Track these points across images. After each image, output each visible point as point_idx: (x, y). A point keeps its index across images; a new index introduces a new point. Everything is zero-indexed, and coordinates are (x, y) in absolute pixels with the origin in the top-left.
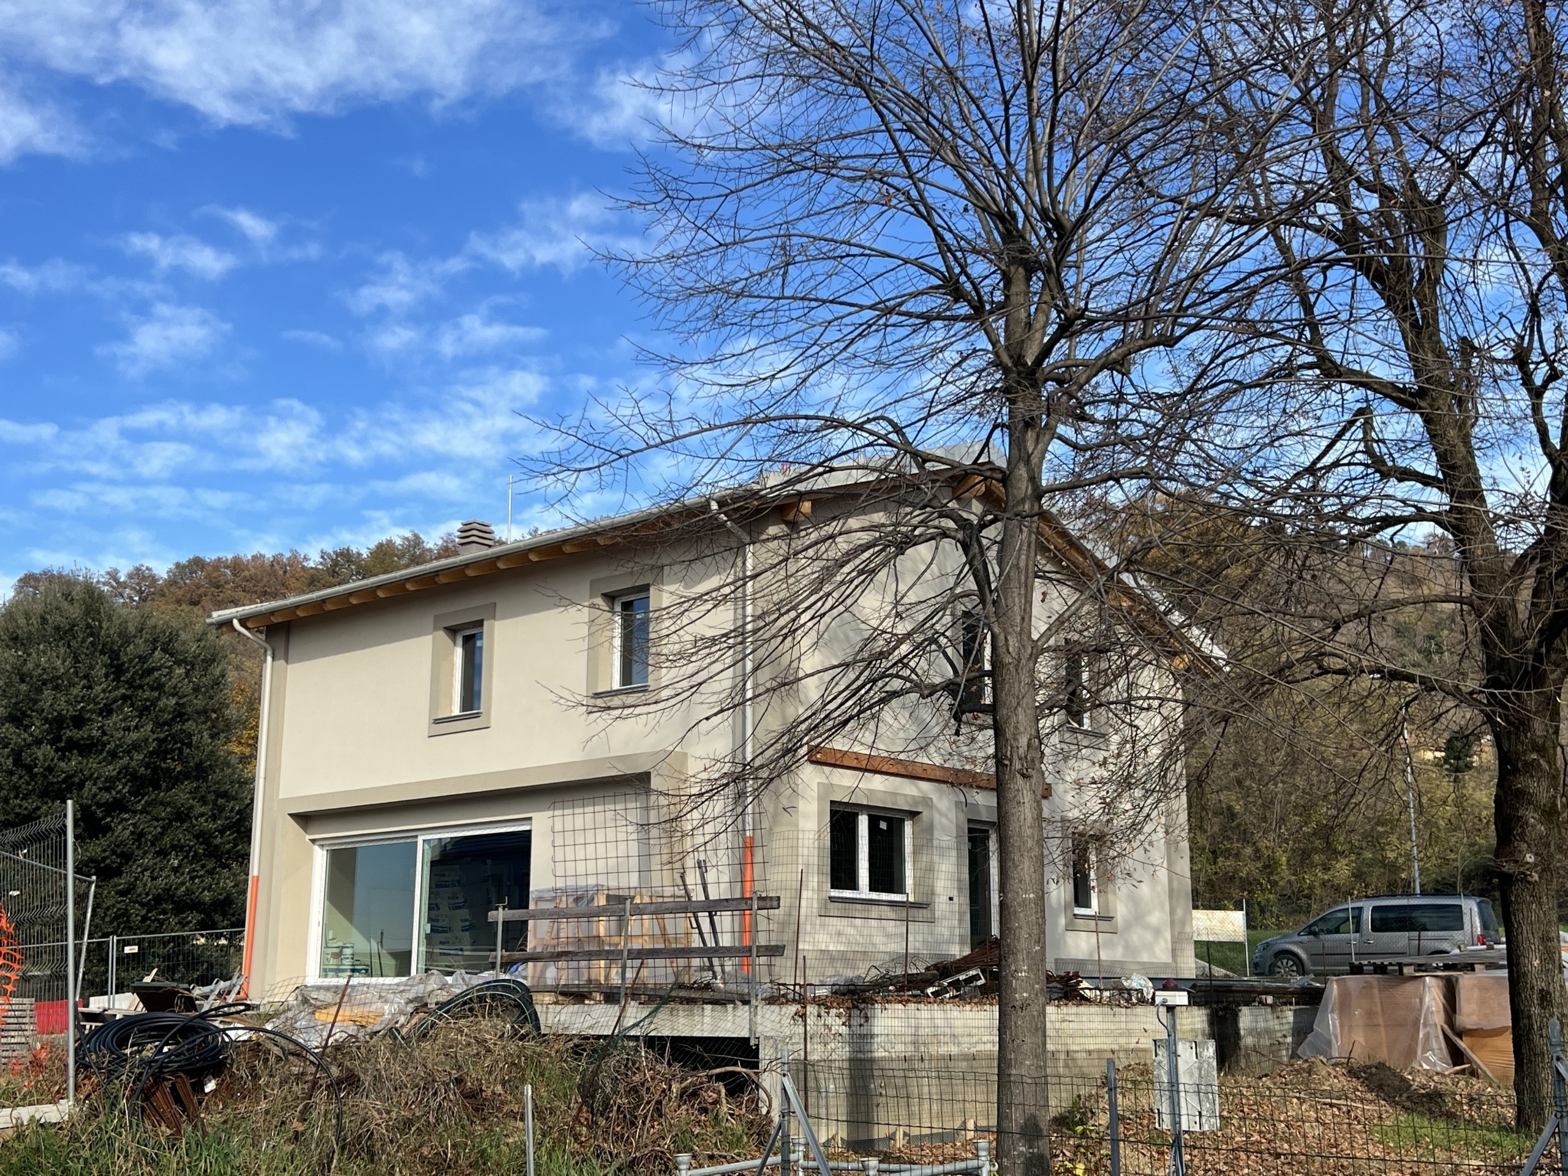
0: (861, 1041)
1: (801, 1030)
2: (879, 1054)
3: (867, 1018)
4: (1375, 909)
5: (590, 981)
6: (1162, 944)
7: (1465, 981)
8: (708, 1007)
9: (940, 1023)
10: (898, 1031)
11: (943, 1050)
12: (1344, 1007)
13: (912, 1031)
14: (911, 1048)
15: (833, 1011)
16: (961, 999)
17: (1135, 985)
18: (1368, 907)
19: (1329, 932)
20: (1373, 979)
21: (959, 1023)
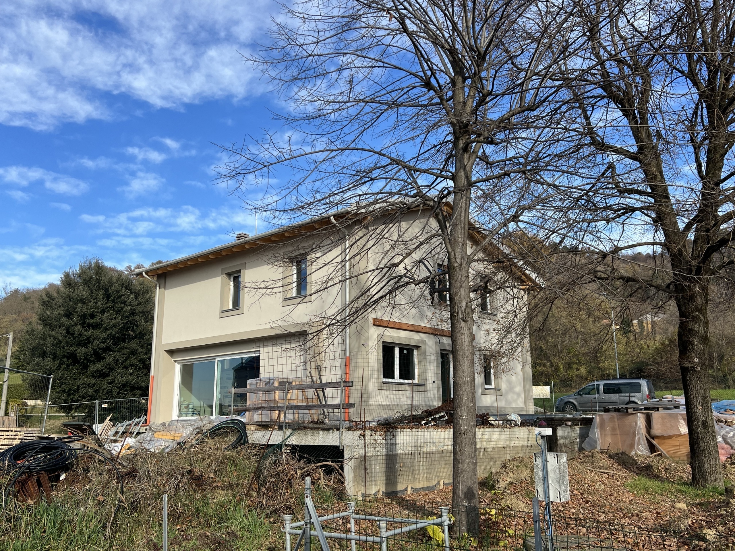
0: (391, 446)
1: (363, 442)
2: (400, 452)
3: (394, 436)
4: (605, 385)
5: (271, 420)
6: (521, 399)
7: (655, 415)
8: (321, 432)
9: (427, 437)
10: (408, 441)
11: (429, 449)
12: (602, 426)
13: (414, 441)
14: (414, 449)
15: (378, 433)
16: (437, 426)
17: (513, 418)
18: (602, 383)
19: (586, 394)
20: (614, 414)
21: (436, 437)
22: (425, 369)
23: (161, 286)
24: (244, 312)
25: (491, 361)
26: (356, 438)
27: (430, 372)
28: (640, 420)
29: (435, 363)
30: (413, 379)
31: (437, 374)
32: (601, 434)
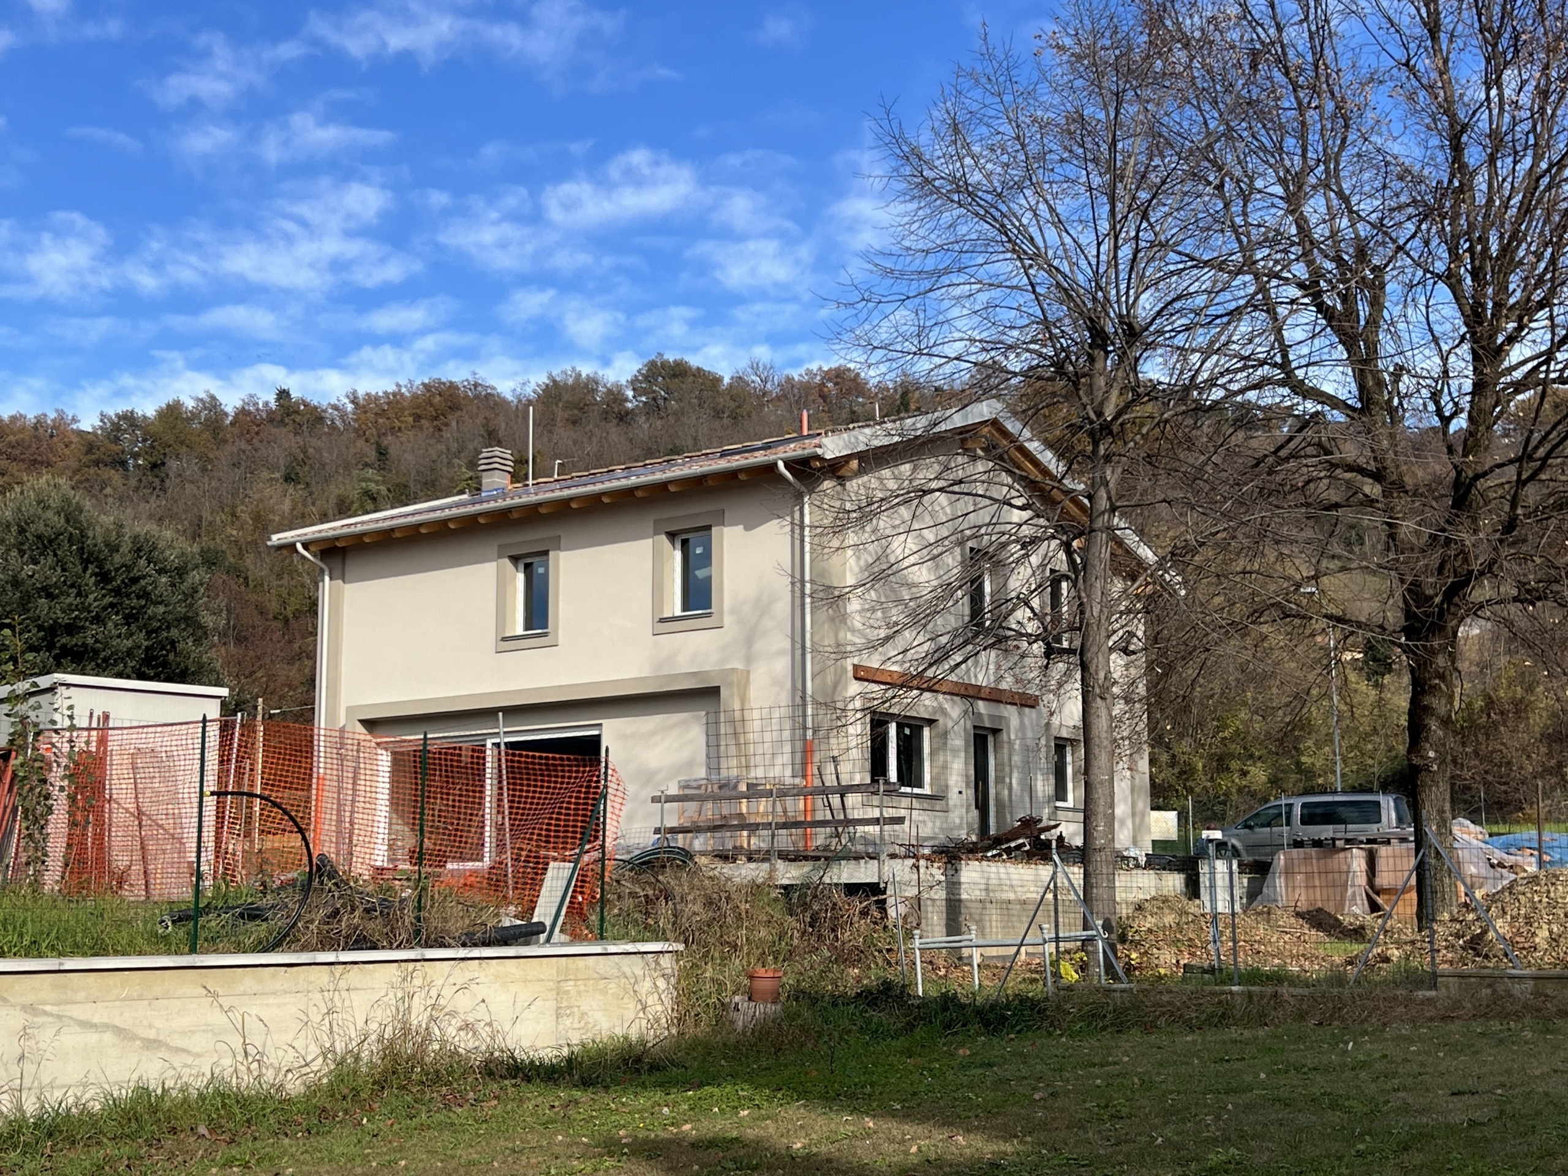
1: (916, 877)
2: (965, 896)
3: (956, 870)
4: (1303, 805)
5: (736, 847)
7: (1383, 851)
8: (847, 863)
9: (1003, 876)
10: (976, 880)
11: (1005, 896)
13: (985, 881)
14: (984, 893)
15: (935, 865)
16: (1016, 860)
17: (1132, 854)
18: (1298, 803)
20: (1314, 851)
21: (1014, 877)
22: (945, 767)
23: (334, 574)
24: (560, 643)
25: (1069, 749)
26: (907, 869)
27: (955, 772)
28: (1357, 861)
29: (963, 754)
30: (920, 785)
31: (967, 776)
32: (1287, 887)
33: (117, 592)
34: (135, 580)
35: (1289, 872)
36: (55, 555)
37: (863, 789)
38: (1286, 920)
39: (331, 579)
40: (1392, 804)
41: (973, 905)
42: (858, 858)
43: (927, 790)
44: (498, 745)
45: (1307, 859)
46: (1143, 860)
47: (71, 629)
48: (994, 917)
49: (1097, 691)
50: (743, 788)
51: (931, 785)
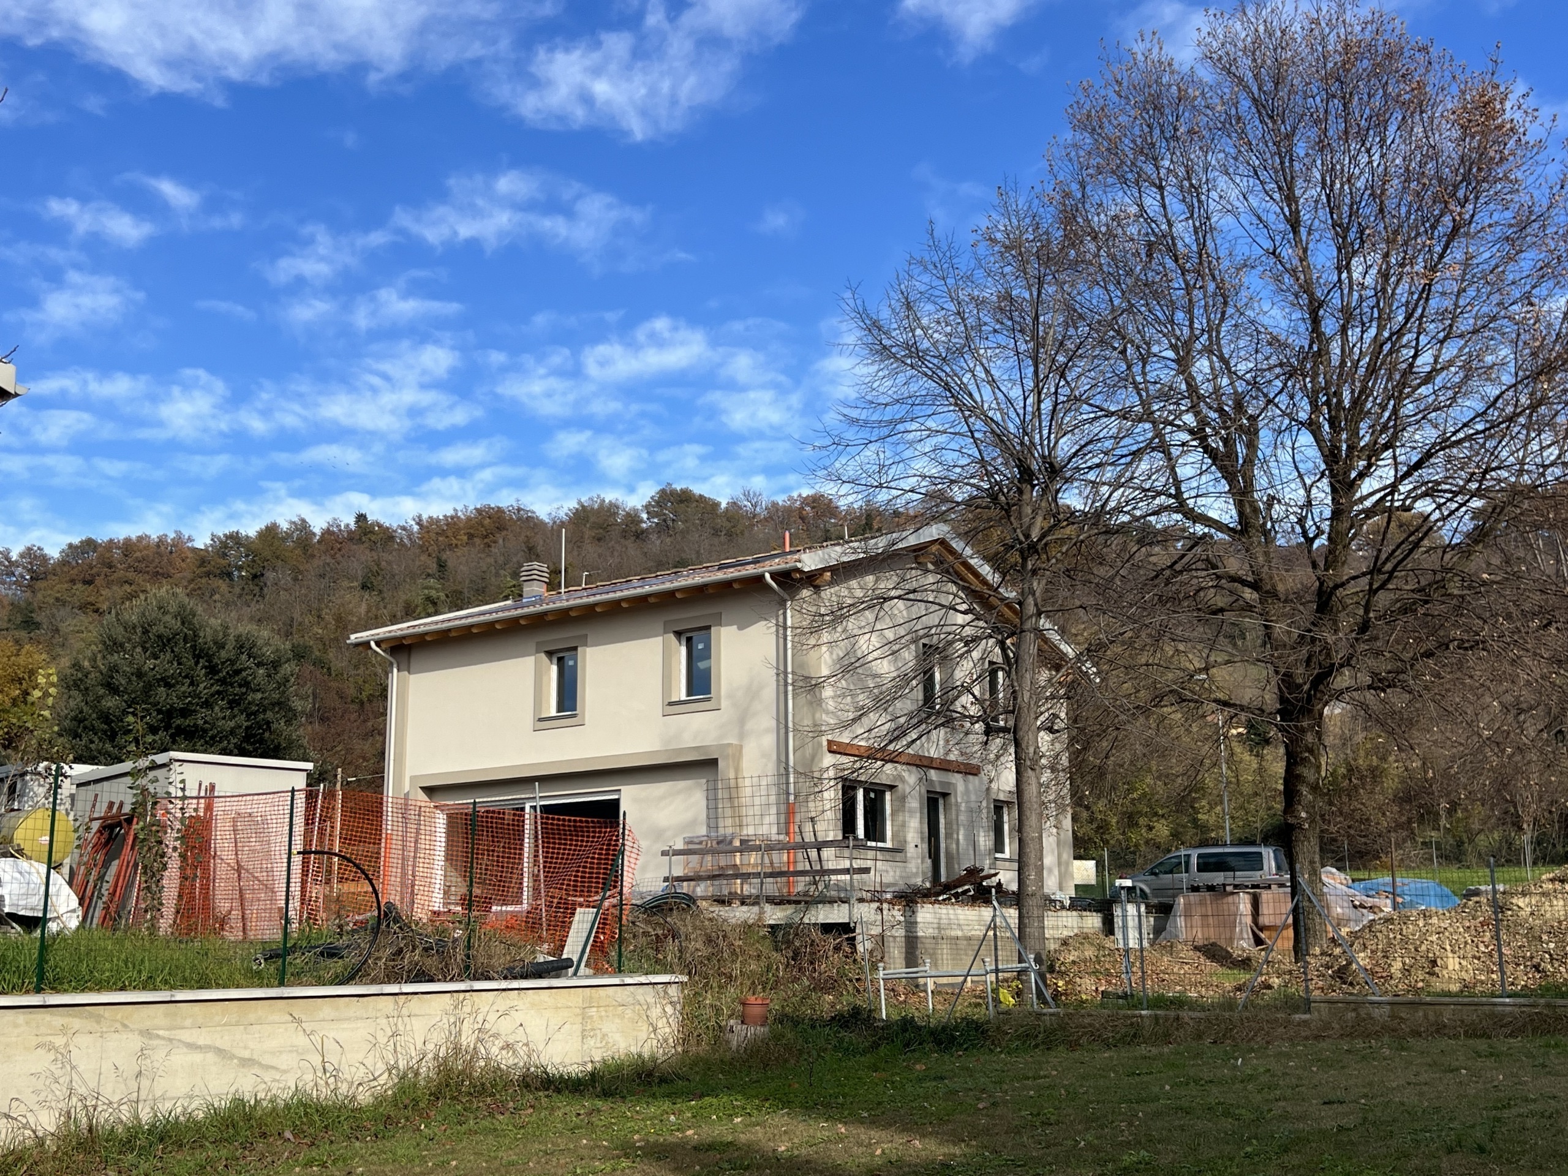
0: (911, 925)
1: (880, 917)
2: (920, 934)
3: (913, 912)
4: (1200, 856)
5: (731, 892)
6: (1053, 879)
7: (1265, 896)
9: (952, 917)
10: (931, 920)
11: (953, 933)
13: (936, 921)
14: (936, 931)
15: (896, 908)
16: (963, 903)
18: (1196, 853)
20: (1208, 895)
21: (961, 917)
22: (904, 825)
23: (401, 667)
24: (586, 722)
25: (1005, 810)
26: (873, 912)
27: (912, 830)
28: (1244, 903)
29: (918, 815)
30: (883, 840)
31: (922, 833)
32: (1186, 925)
33: (223, 682)
34: (238, 672)
35: (1188, 915)
36: (173, 651)
37: (836, 844)
38: (1186, 953)
39: (398, 670)
40: (1272, 855)
41: (928, 941)
42: (832, 902)
43: (889, 844)
44: (534, 808)
45: (1202, 903)
46: (1067, 903)
47: (185, 712)
48: (945, 950)
49: (1028, 763)
50: (737, 843)
51: (893, 840)
